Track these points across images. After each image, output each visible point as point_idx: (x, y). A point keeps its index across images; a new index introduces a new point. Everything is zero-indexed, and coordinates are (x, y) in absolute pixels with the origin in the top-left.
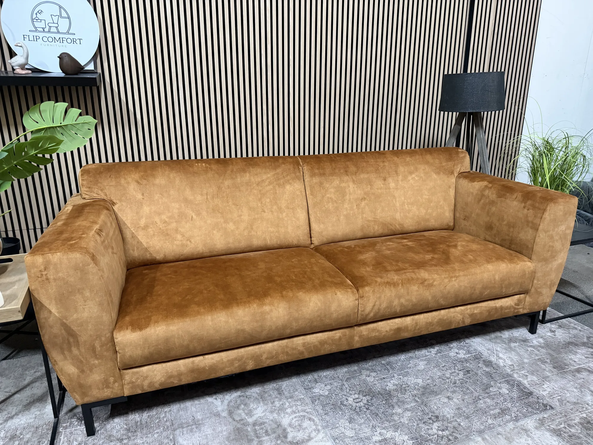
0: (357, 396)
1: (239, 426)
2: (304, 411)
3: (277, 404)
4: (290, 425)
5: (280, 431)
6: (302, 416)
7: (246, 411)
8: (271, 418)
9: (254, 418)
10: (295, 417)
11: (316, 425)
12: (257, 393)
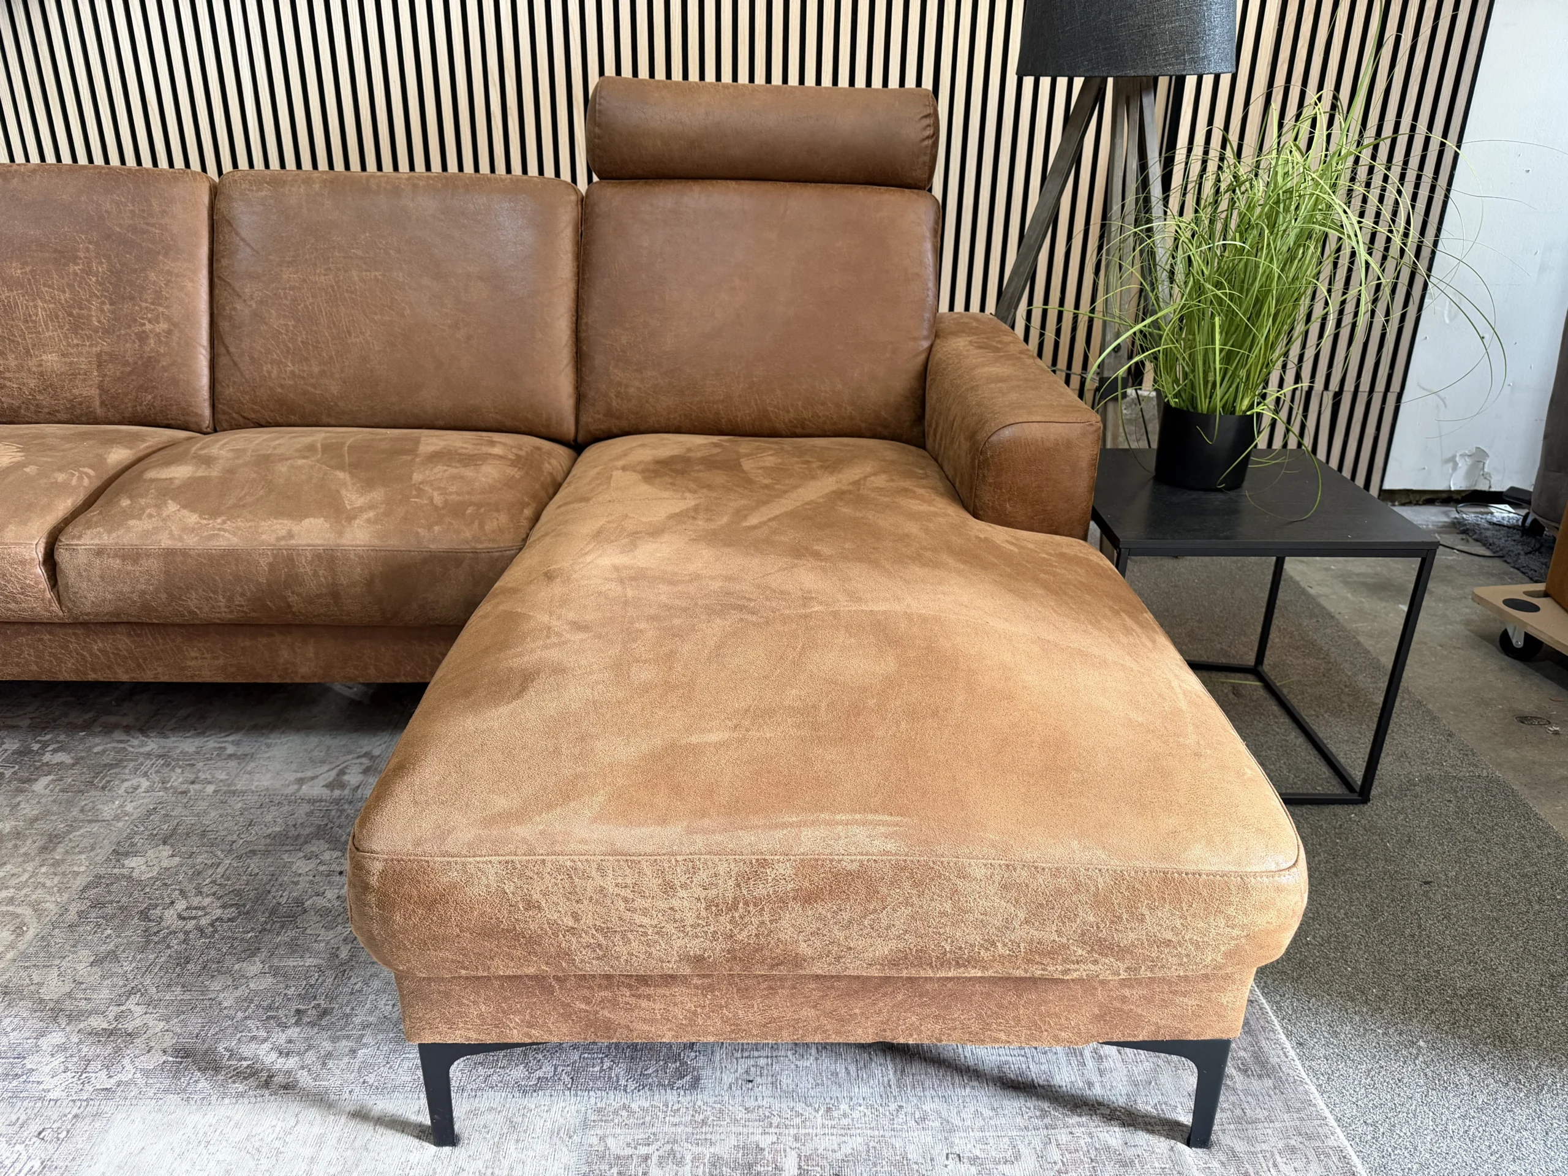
0: (207, 901)
2: (36, 904)
6: (13, 914)
11: (11, 947)
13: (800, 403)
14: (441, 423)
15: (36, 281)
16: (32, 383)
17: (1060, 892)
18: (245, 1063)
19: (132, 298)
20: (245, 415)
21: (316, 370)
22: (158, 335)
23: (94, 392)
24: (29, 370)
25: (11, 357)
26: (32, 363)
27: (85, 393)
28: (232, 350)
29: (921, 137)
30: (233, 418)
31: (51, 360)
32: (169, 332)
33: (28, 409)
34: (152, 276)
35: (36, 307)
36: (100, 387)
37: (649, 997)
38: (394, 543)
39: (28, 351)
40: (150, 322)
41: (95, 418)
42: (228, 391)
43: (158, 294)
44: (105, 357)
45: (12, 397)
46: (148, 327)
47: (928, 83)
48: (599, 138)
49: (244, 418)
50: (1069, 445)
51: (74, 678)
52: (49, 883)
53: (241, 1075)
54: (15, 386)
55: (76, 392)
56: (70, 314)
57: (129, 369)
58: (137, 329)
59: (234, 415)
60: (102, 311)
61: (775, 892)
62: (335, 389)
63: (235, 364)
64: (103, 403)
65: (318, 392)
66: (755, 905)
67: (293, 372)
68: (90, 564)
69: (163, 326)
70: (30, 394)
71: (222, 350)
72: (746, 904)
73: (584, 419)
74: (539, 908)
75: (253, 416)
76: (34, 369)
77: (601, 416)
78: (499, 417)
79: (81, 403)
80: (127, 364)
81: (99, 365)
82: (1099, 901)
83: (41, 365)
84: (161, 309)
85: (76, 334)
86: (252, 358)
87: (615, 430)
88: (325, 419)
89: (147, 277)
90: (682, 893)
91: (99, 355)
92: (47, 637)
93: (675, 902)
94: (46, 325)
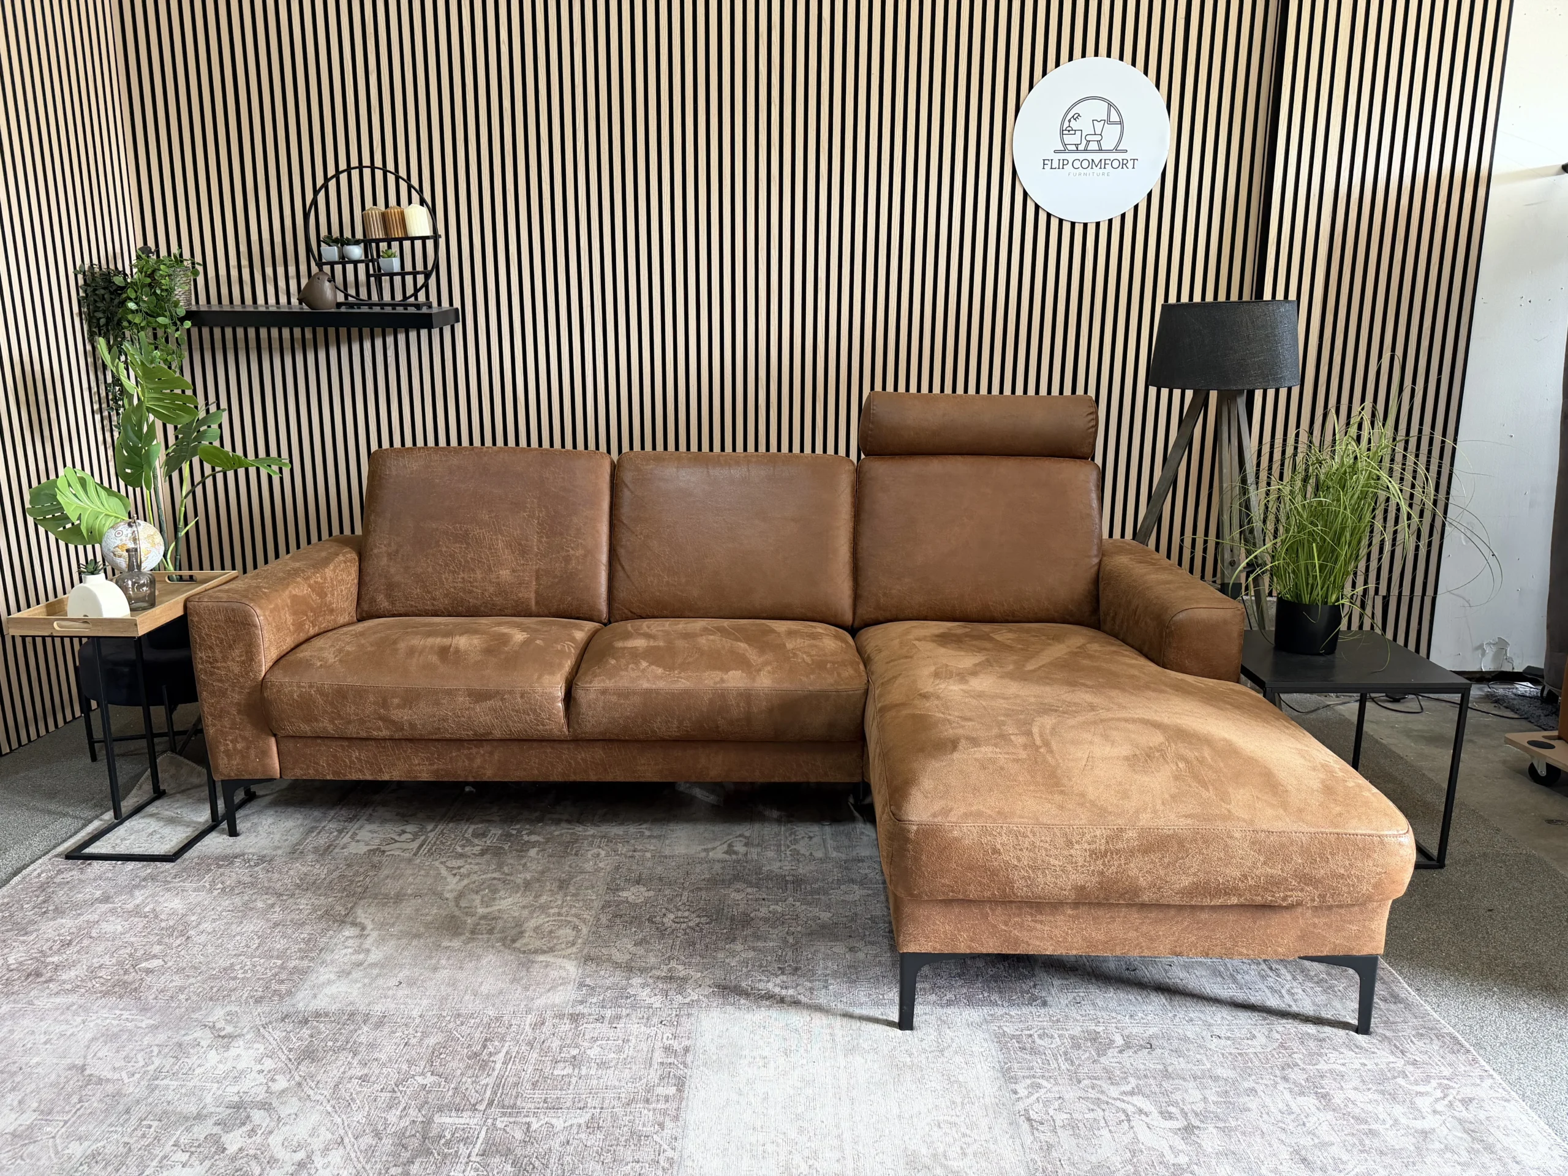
0: (686, 914)
1: (457, 913)
2: (577, 916)
3: (543, 899)
4: (536, 929)
5: (514, 932)
6: (566, 921)
7: (486, 899)
8: (516, 914)
9: (489, 910)
10: (555, 921)
11: (577, 937)
12: (525, 879)
13: (1011, 599)
14: (765, 615)
15: (498, 522)
16: (492, 589)
17: (1283, 846)
18: (763, 992)
19: (561, 534)
21: (683, 580)
22: (577, 558)
23: (532, 595)
24: (490, 581)
25: (478, 572)
26: (493, 576)
27: (526, 596)
28: (627, 567)
29: (1088, 426)
30: (622, 614)
31: (505, 574)
32: (585, 556)
33: (486, 607)
34: (575, 520)
35: (497, 540)
36: (537, 592)
37: (1041, 922)
38: (786, 686)
39: (490, 569)
40: (572, 549)
41: (531, 613)
42: (622, 594)
43: (578, 530)
44: (543, 573)
45: (477, 598)
46: (572, 552)
47: (1092, 392)
48: (871, 430)
49: (631, 612)
50: (1225, 622)
51: (560, 779)
52: (577, 905)
53: (762, 997)
54: (479, 591)
55: (520, 595)
56: (520, 544)
57: (556, 580)
58: (564, 554)
59: (626, 611)
60: (541, 542)
61: (1128, 846)
62: (695, 592)
63: (628, 577)
64: (537, 603)
65: (684, 595)
66: (1117, 854)
67: (668, 582)
68: (597, 699)
69: (581, 552)
70: (489, 597)
71: (619, 568)
72: (1112, 853)
73: (859, 611)
74: (1000, 854)
75: (638, 611)
76: (494, 580)
77: (872, 609)
78: (803, 610)
79: (523, 603)
80: (555, 577)
81: (537, 578)
82: (1305, 851)
83: (498, 578)
84: (580, 541)
85: (523, 557)
86: (641, 573)
87: (881, 619)
88: (687, 613)
89: (571, 520)
90: (1077, 846)
91: (537, 571)
92: (549, 750)
93: (1072, 852)
94: (503, 551)
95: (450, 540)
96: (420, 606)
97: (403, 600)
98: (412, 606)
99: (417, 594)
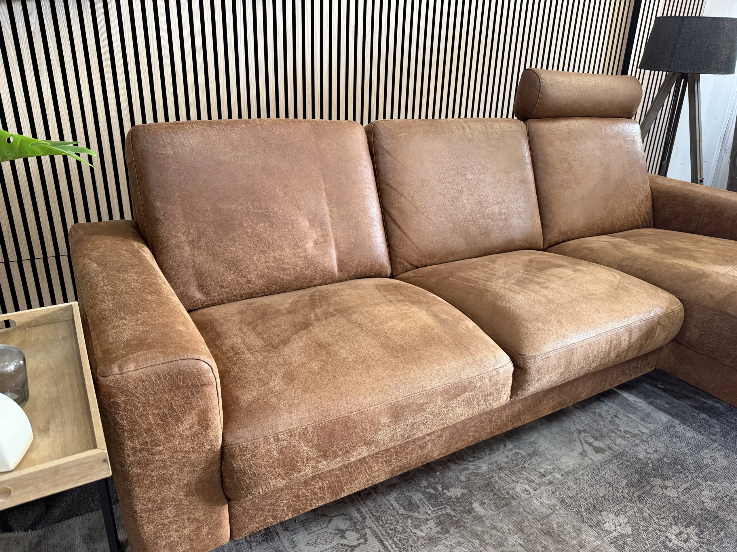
15: (293, 197)
16: (301, 263)
19: (348, 203)
20: (412, 263)
23: (335, 263)
24: (299, 256)
25: (287, 248)
26: (301, 251)
27: (330, 265)
30: (406, 266)
31: (310, 247)
33: (299, 280)
35: (297, 214)
36: (338, 260)
39: (296, 244)
40: (359, 215)
41: (335, 279)
44: (340, 241)
45: (290, 275)
46: (359, 218)
54: (291, 267)
55: (325, 265)
56: (317, 217)
57: (352, 246)
58: (353, 221)
59: (407, 264)
60: (332, 212)
63: (405, 234)
64: (340, 269)
70: (301, 271)
75: (416, 262)
76: (301, 255)
79: (329, 272)
80: (351, 243)
81: (337, 247)
83: (305, 252)
85: (321, 228)
86: (415, 230)
91: (335, 240)
94: (304, 225)
95: (252, 220)
96: (236, 292)
97: (218, 288)
98: (227, 293)
99: (232, 280)
